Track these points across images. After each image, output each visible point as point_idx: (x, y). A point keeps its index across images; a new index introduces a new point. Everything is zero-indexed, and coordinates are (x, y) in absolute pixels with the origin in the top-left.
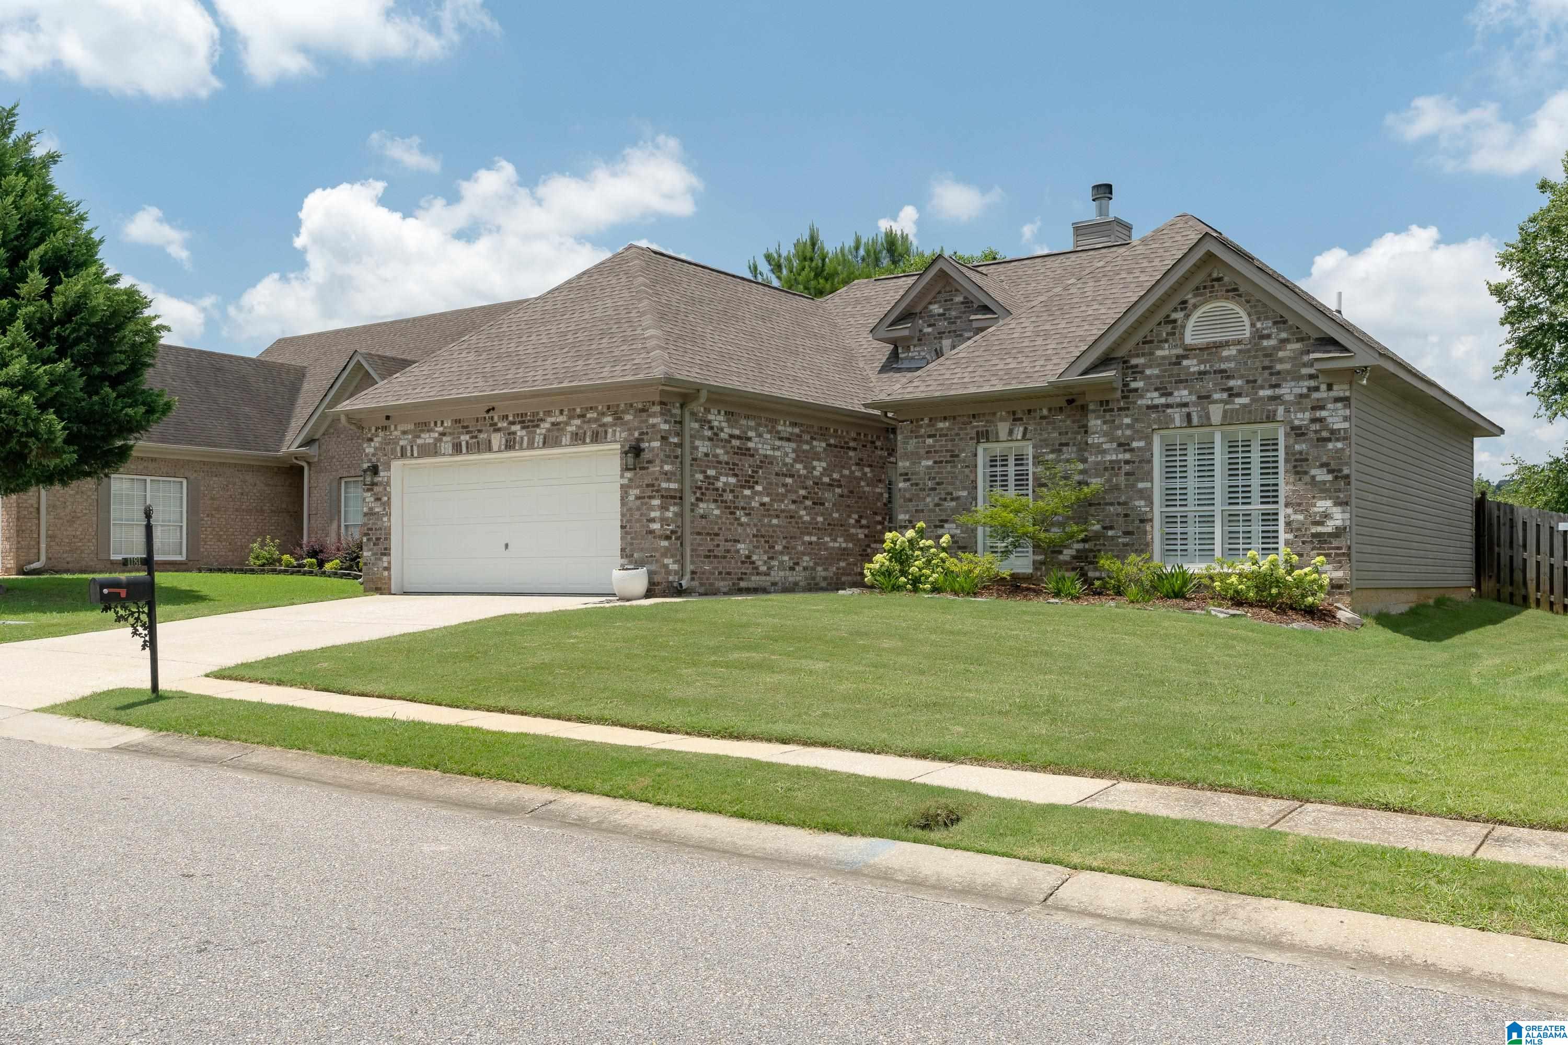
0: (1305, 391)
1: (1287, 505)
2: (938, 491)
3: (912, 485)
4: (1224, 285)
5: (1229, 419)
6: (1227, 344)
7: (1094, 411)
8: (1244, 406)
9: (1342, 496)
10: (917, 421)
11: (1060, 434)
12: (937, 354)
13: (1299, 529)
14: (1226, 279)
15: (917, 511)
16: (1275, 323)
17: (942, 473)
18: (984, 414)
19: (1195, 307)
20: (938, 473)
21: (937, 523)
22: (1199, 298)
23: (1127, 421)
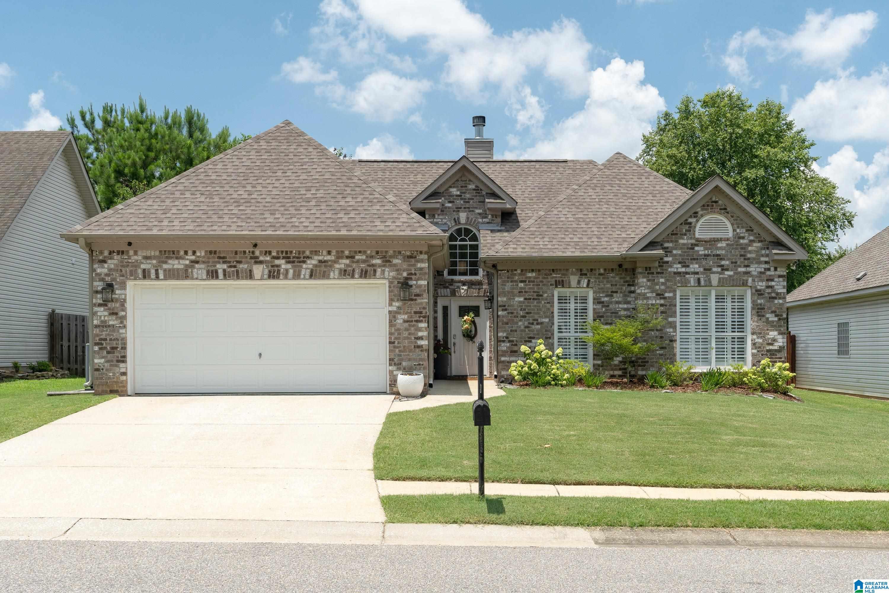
0: (763, 270)
1: (753, 334)
2: (527, 318)
3: (508, 313)
4: (719, 206)
5: (722, 283)
6: (721, 240)
7: (641, 273)
8: (730, 276)
9: (782, 329)
10: (512, 271)
11: (612, 285)
12: (456, 222)
13: (760, 347)
14: (720, 202)
15: (511, 331)
16: (747, 230)
17: (530, 306)
18: (560, 270)
19: (702, 216)
20: (527, 306)
21: (527, 339)
22: (704, 212)
23: (662, 280)
